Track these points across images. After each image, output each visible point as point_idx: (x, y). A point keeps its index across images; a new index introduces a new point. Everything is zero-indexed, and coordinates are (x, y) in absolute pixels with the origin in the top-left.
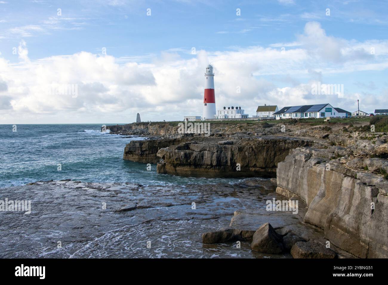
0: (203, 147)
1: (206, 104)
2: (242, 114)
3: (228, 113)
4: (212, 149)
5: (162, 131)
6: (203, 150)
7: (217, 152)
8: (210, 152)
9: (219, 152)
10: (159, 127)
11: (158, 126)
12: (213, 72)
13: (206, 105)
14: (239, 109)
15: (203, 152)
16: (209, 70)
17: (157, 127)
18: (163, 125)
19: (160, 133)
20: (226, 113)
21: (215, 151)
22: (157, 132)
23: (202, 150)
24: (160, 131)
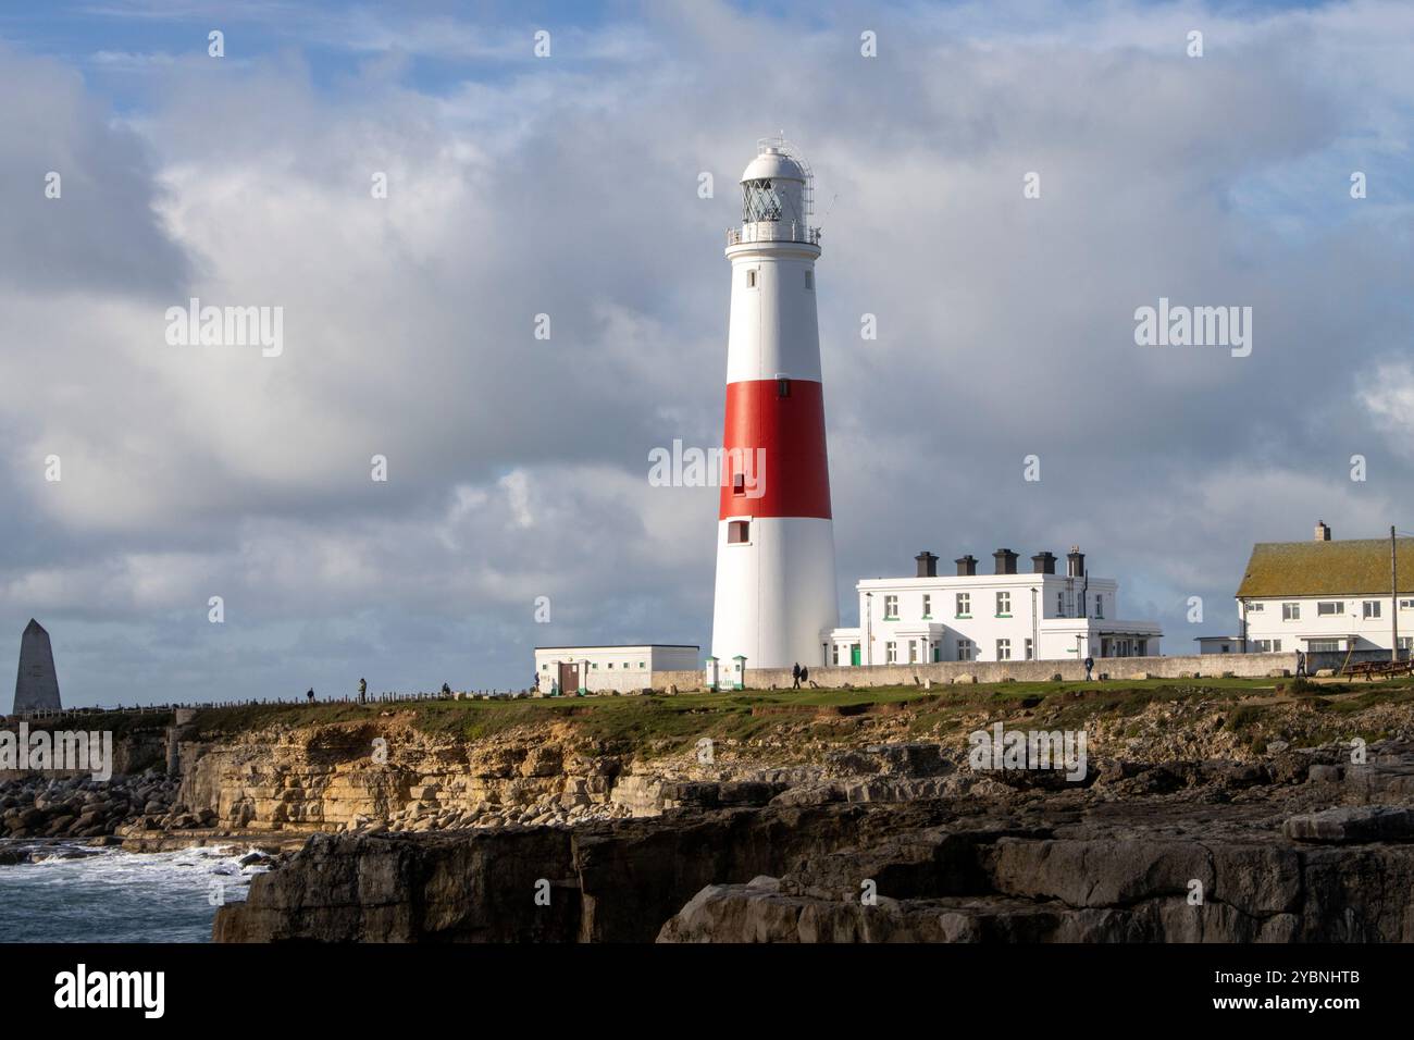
0: (1154, 867)
1: (744, 526)
2: (1104, 626)
3: (962, 608)
4: (1245, 878)
5: (339, 787)
6: (1151, 895)
7: (1295, 907)
8: (1225, 913)
9: (1311, 907)
10: (312, 747)
11: (303, 735)
12: (811, 222)
13: (744, 537)
14: (1064, 568)
15: (1155, 915)
16: (767, 196)
17: (286, 752)
18: (351, 726)
19: (318, 812)
20: (944, 614)
21: (1272, 904)
22: (288, 798)
23: (1144, 890)
24: (323, 784)
